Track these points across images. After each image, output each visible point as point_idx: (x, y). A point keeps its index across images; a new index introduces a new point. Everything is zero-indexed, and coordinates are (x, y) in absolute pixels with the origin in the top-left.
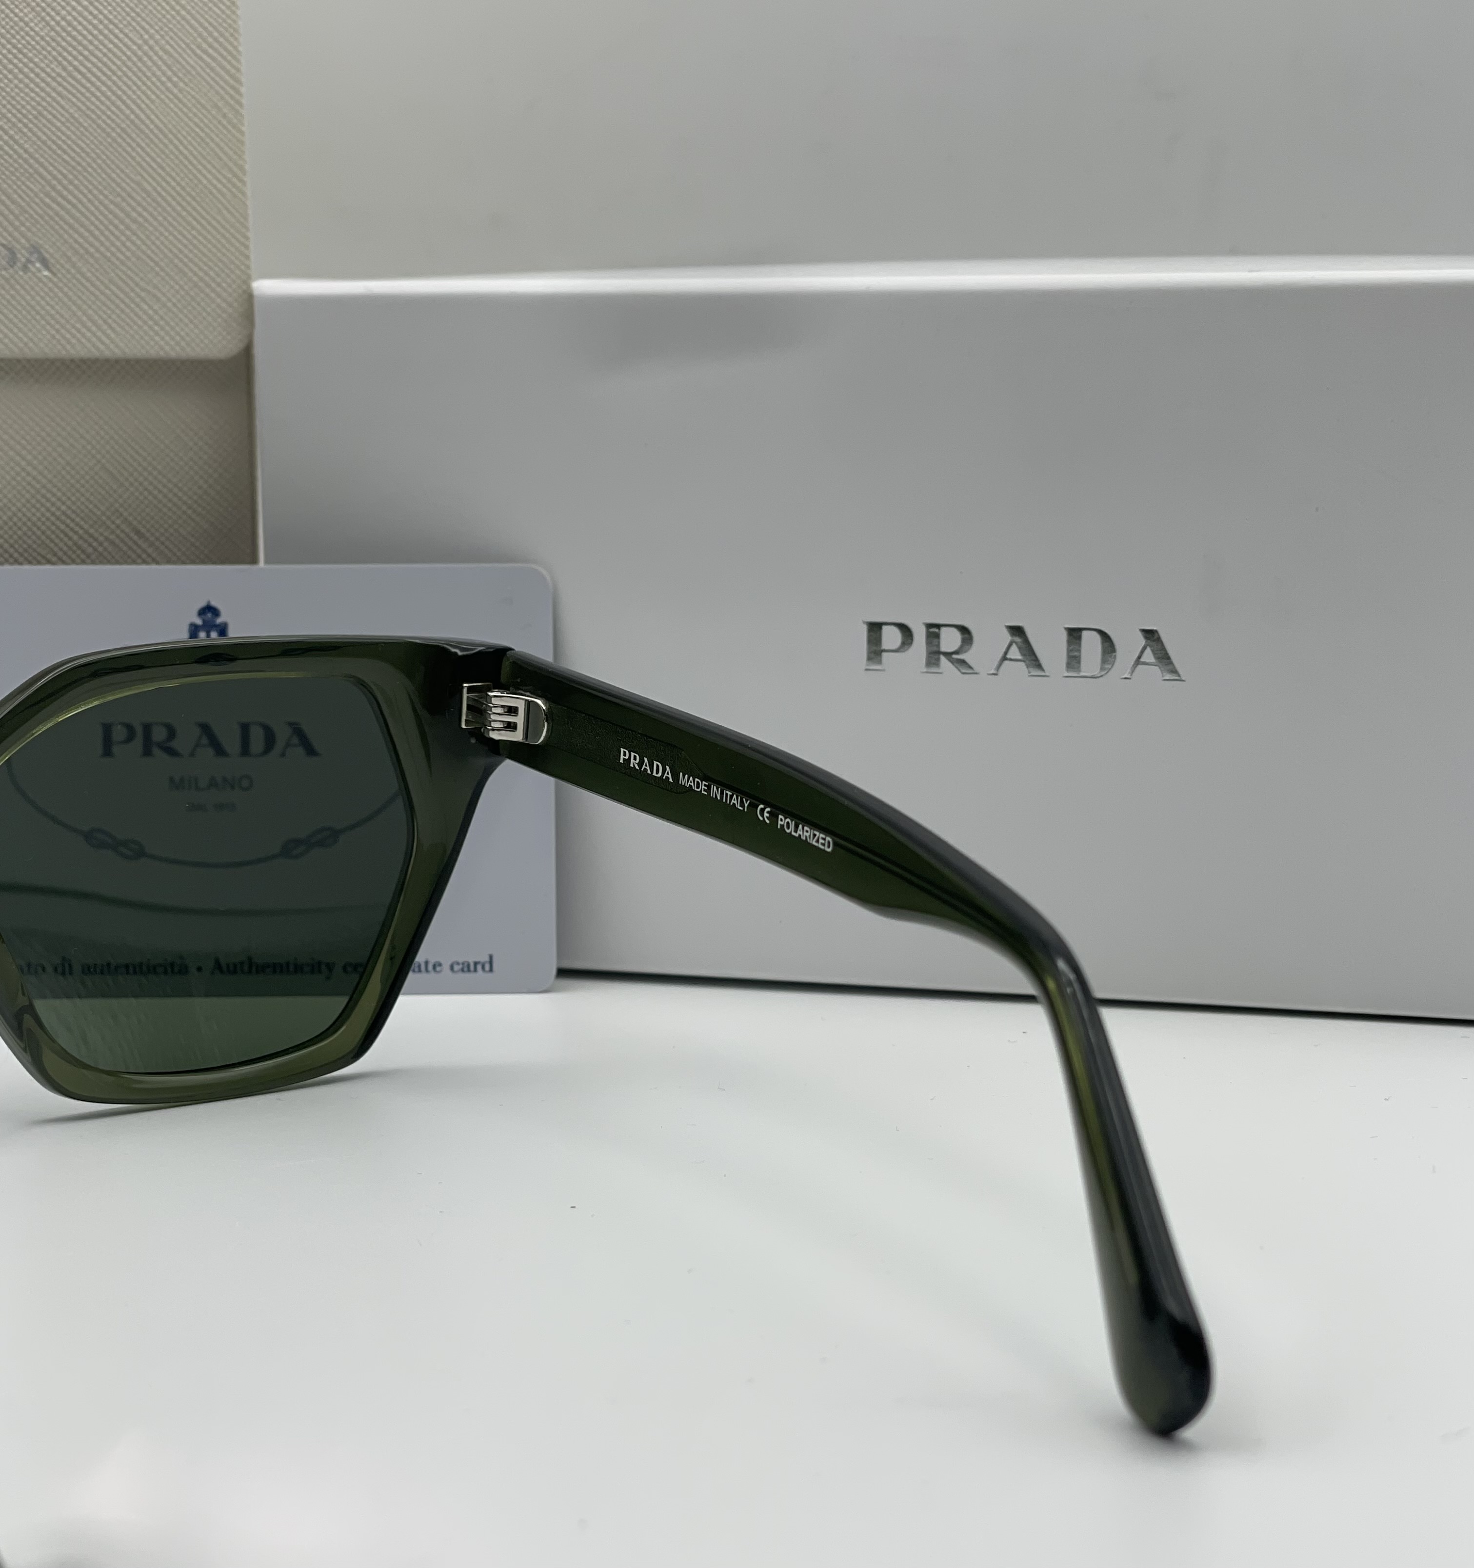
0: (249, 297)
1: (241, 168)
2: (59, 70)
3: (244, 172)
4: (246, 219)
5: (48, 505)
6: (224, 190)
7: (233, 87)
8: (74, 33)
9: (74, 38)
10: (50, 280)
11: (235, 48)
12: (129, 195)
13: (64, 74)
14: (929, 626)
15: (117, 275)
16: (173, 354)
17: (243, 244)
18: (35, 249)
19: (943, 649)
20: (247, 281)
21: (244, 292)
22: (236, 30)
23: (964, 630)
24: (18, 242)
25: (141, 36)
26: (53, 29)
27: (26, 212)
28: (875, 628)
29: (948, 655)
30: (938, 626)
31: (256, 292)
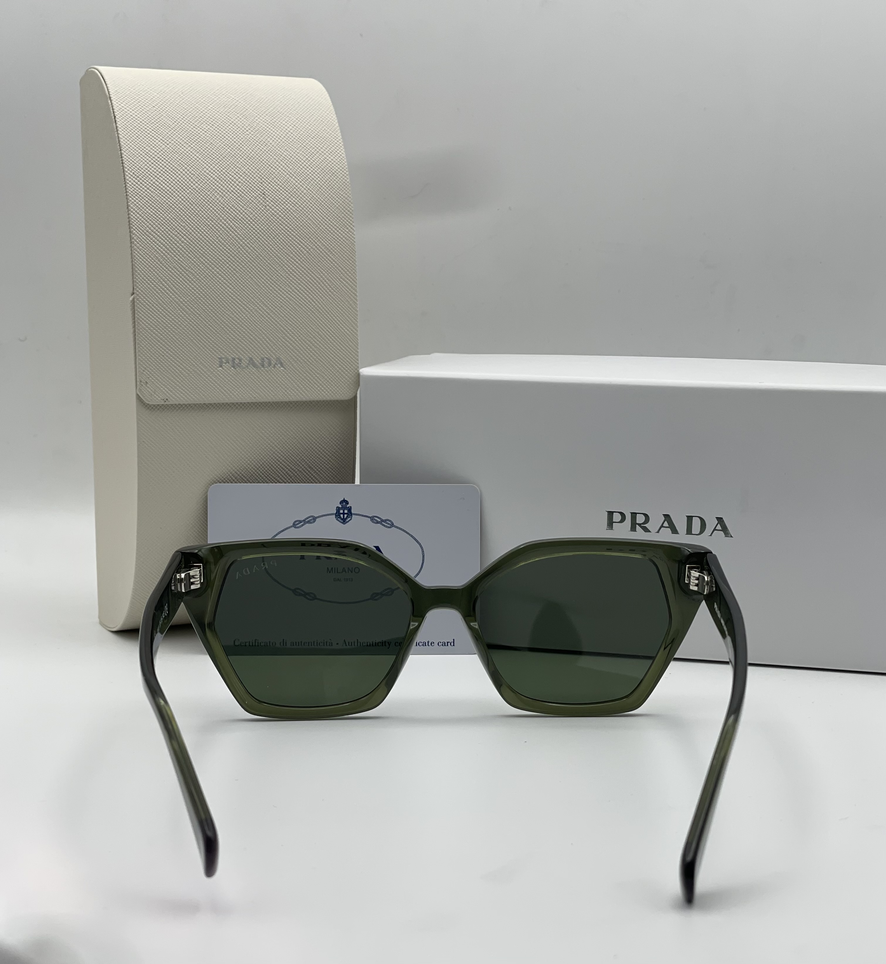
0: (359, 375)
1: (356, 325)
2: (289, 289)
3: (357, 327)
4: (358, 345)
5: (277, 457)
6: (350, 334)
7: (354, 293)
8: (295, 274)
9: (295, 276)
10: (283, 371)
11: (355, 278)
12: (314, 337)
13: (291, 290)
14: (632, 513)
15: (309, 369)
16: (328, 399)
17: (356, 354)
18: (278, 359)
19: (637, 522)
20: (357, 369)
21: (356, 373)
22: (355, 271)
23: (646, 515)
24: (272, 357)
25: (320, 274)
26: (287, 273)
27: (276, 345)
28: (610, 514)
29: (639, 525)
30: (636, 513)
31: (361, 374)
